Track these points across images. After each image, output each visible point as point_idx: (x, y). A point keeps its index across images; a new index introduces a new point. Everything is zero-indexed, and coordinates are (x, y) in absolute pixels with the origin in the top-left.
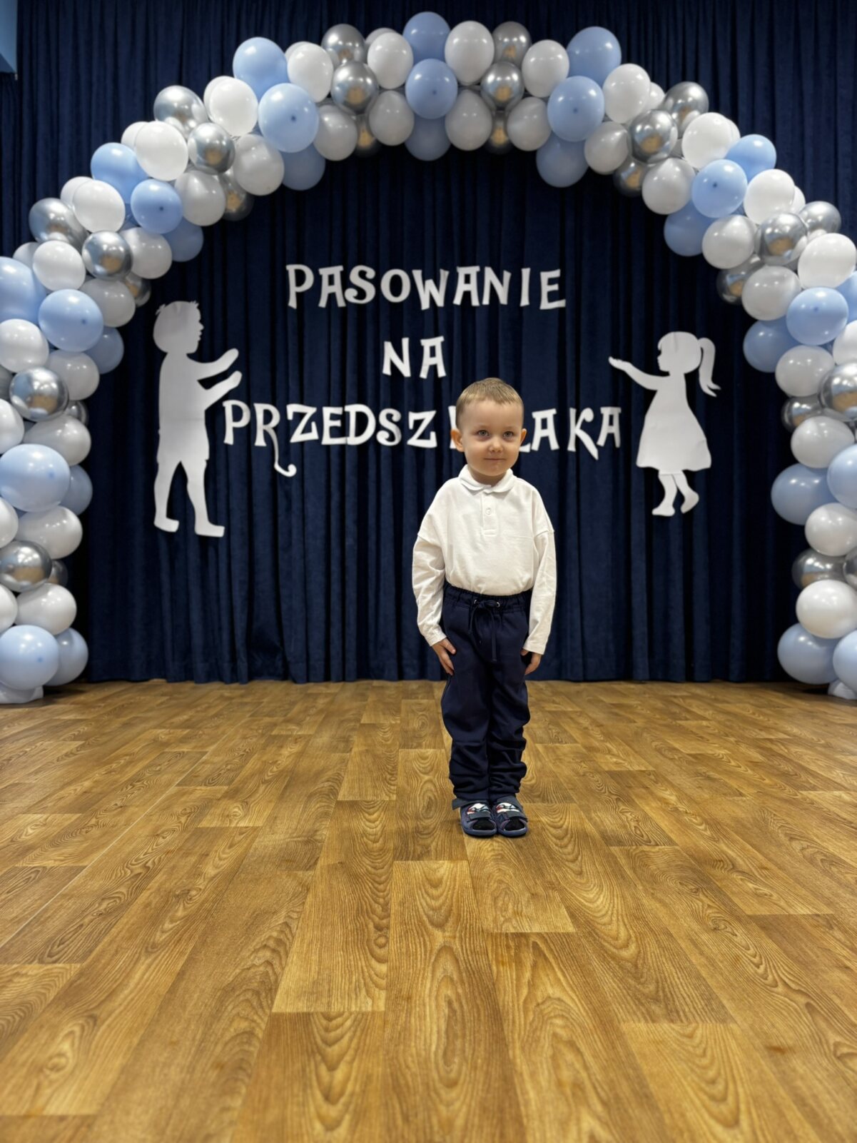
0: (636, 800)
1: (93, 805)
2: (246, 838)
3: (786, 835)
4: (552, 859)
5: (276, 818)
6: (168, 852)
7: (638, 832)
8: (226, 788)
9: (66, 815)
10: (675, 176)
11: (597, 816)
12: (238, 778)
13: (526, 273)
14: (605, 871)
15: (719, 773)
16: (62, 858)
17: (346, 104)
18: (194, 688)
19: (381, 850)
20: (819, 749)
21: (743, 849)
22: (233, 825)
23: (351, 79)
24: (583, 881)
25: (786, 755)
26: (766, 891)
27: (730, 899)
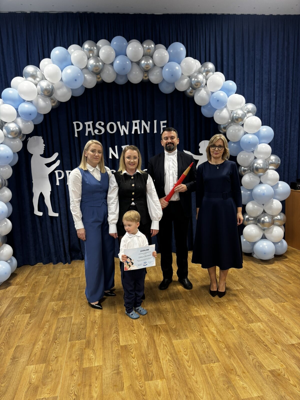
0: (205, 334)
1: (47, 357)
2: (99, 372)
3: (248, 352)
4: (188, 374)
5: (105, 358)
6: (79, 385)
7: (209, 355)
8: (84, 340)
9: (41, 365)
10: (205, 95)
11: (196, 346)
12: (87, 334)
13: (155, 121)
14: (203, 380)
15: (226, 314)
16: (48, 392)
17: (93, 72)
18: (54, 268)
19: (140, 375)
20: (252, 295)
21: (237, 362)
22: (94, 366)
23: (94, 64)
24: (198, 387)
25: (243, 300)
26: (245, 385)
27: (237, 391)
